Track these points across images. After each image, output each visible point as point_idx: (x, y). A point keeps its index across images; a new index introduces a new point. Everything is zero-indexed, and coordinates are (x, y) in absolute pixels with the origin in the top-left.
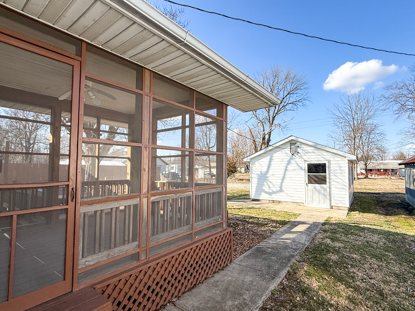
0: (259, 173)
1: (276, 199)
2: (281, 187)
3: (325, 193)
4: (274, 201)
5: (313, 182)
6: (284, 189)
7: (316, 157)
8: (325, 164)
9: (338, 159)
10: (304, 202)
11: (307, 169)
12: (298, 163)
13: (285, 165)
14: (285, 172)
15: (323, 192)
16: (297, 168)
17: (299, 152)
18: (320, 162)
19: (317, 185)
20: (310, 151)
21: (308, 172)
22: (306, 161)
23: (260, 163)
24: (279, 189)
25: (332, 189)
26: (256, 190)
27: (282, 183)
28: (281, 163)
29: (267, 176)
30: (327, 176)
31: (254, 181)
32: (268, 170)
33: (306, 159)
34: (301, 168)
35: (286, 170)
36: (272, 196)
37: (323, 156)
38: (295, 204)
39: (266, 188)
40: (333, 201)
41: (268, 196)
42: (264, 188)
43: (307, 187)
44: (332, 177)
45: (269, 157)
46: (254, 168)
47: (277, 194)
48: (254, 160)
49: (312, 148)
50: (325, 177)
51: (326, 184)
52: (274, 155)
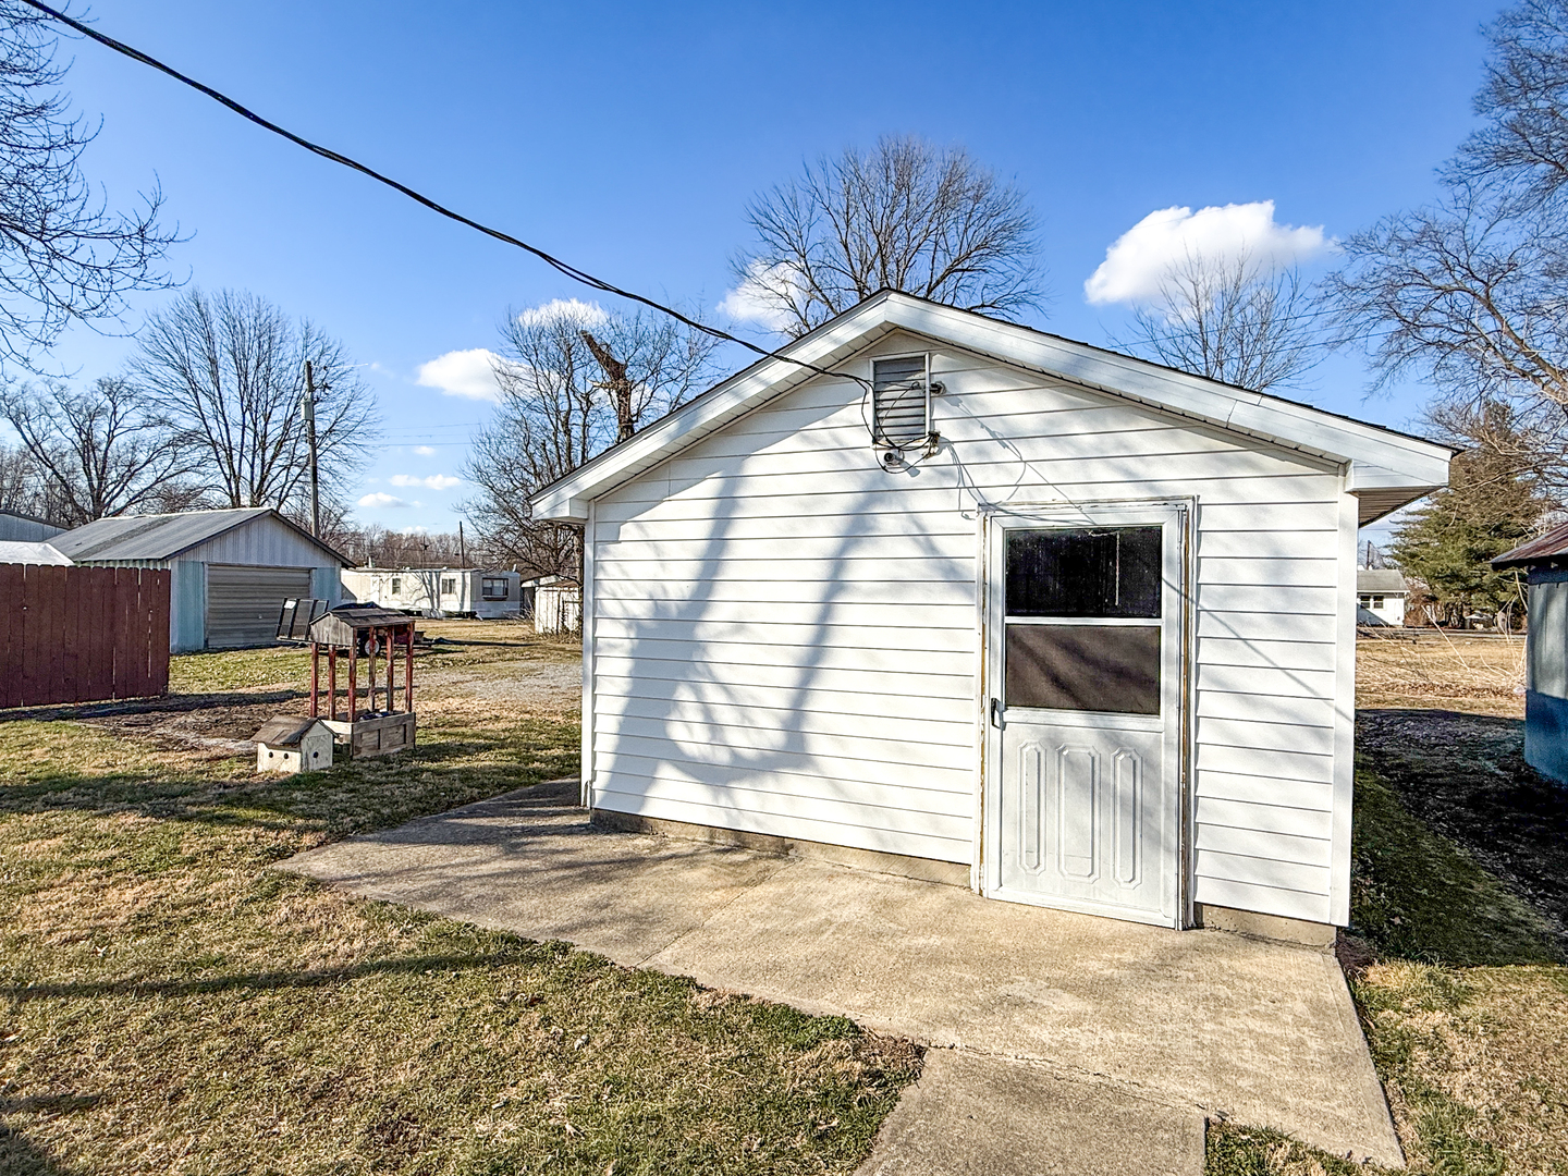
0: (640, 610)
1: (757, 823)
2: (795, 722)
3: (1144, 794)
4: (749, 839)
5: (1044, 688)
6: (817, 745)
7: (1070, 472)
8: (1153, 535)
9: (1258, 482)
10: (968, 854)
11: (998, 575)
12: (933, 523)
13: (830, 546)
14: (827, 605)
15: (1123, 781)
16: (919, 569)
17: (946, 430)
18: (1109, 519)
19: (1073, 720)
20: (1029, 424)
21: (1011, 610)
22: (994, 507)
23: (654, 531)
24: (776, 738)
25: (1207, 758)
26: (619, 746)
27: (803, 690)
28: (802, 527)
29: (702, 633)
30: (1169, 644)
31: (614, 670)
32: (709, 591)
33: (994, 496)
34: (953, 575)
35: (836, 585)
36: (730, 797)
37: (1131, 463)
38: (897, 868)
39: (687, 733)
40: (1205, 865)
41: (698, 792)
42: (677, 732)
43: (996, 732)
44: (1207, 653)
45: (710, 486)
46: (611, 570)
47: (769, 783)
48: (612, 512)
49: (1045, 400)
50: (1149, 650)
51: (1155, 711)
52: (754, 466)
